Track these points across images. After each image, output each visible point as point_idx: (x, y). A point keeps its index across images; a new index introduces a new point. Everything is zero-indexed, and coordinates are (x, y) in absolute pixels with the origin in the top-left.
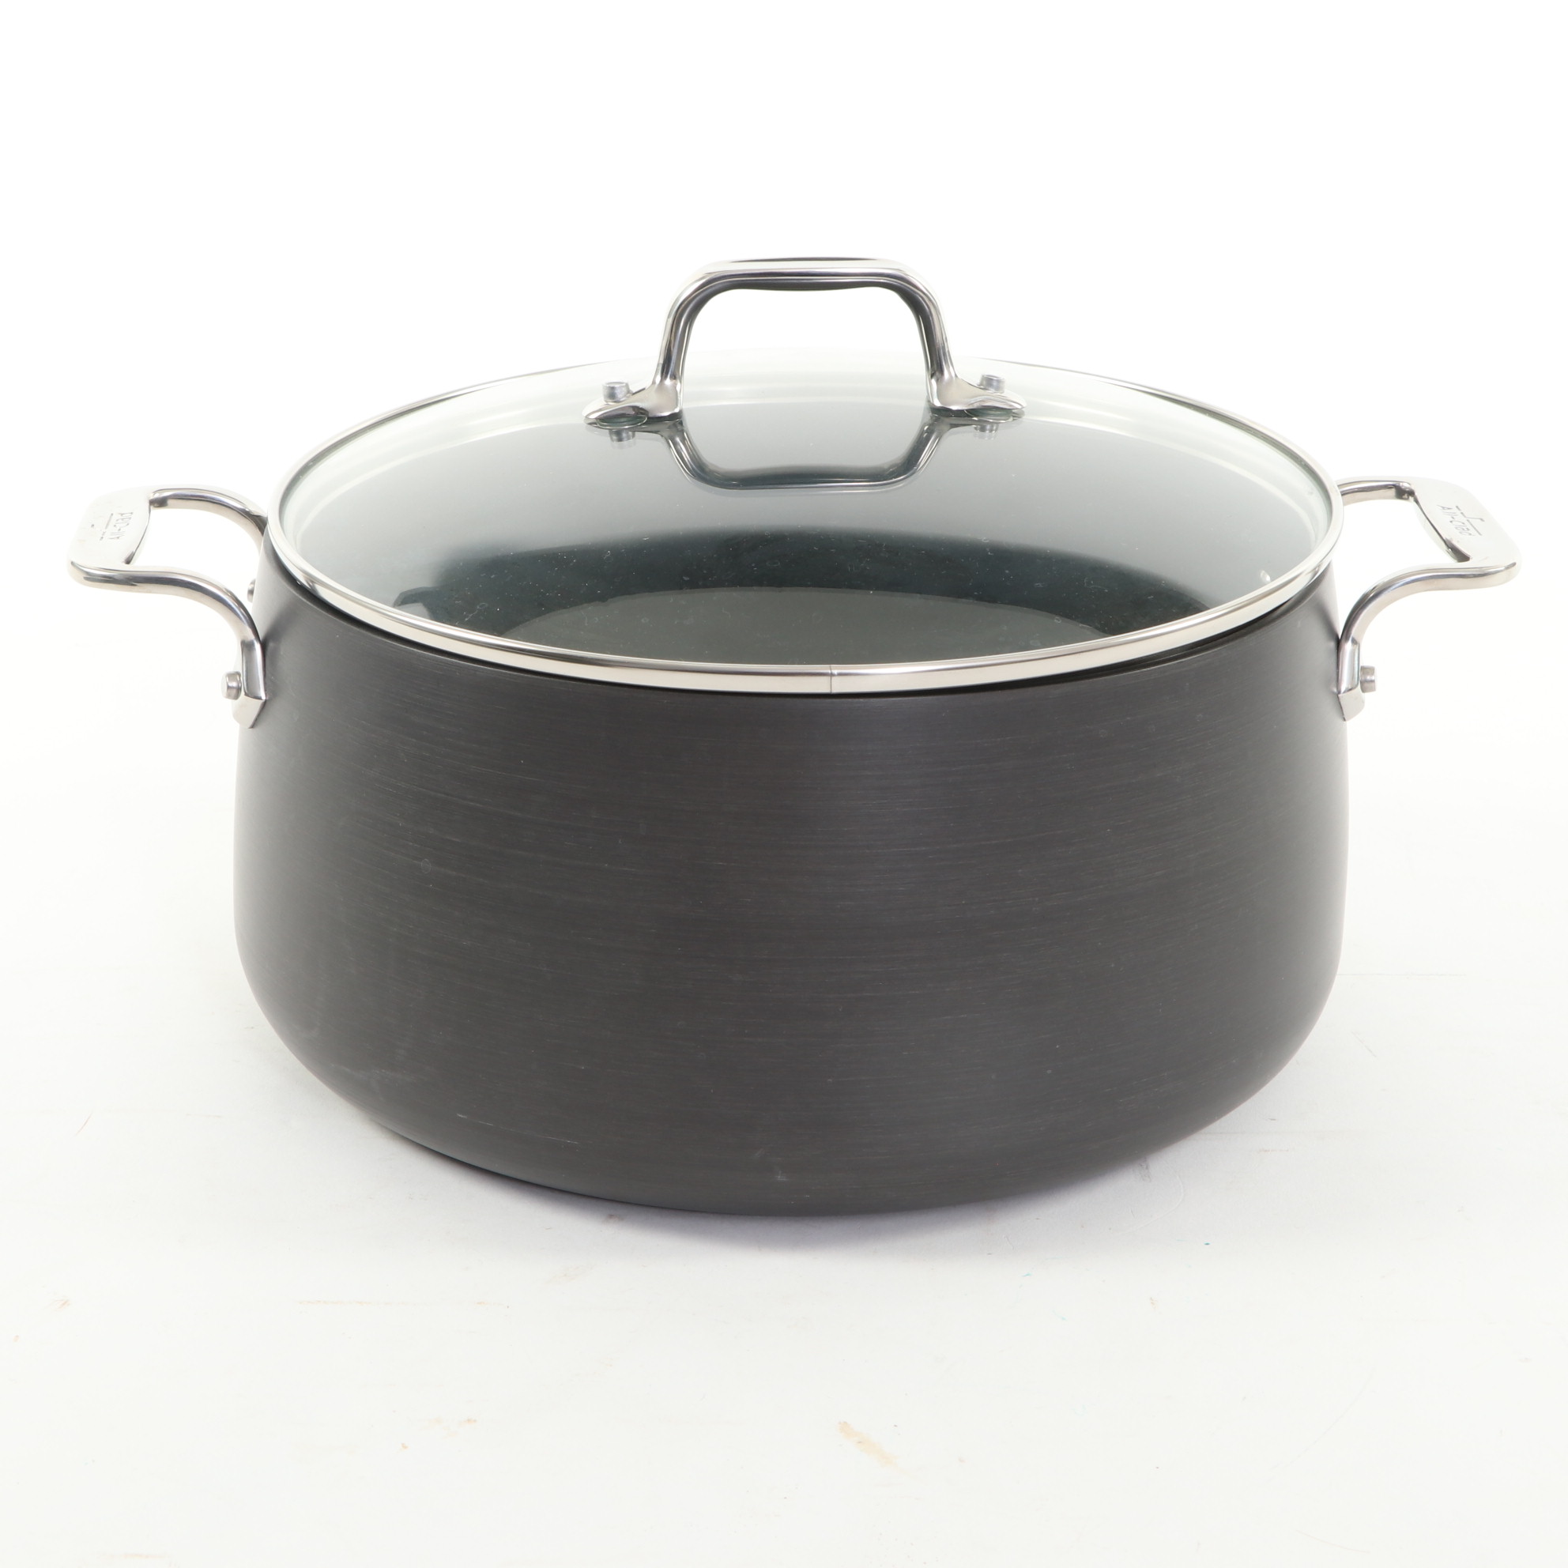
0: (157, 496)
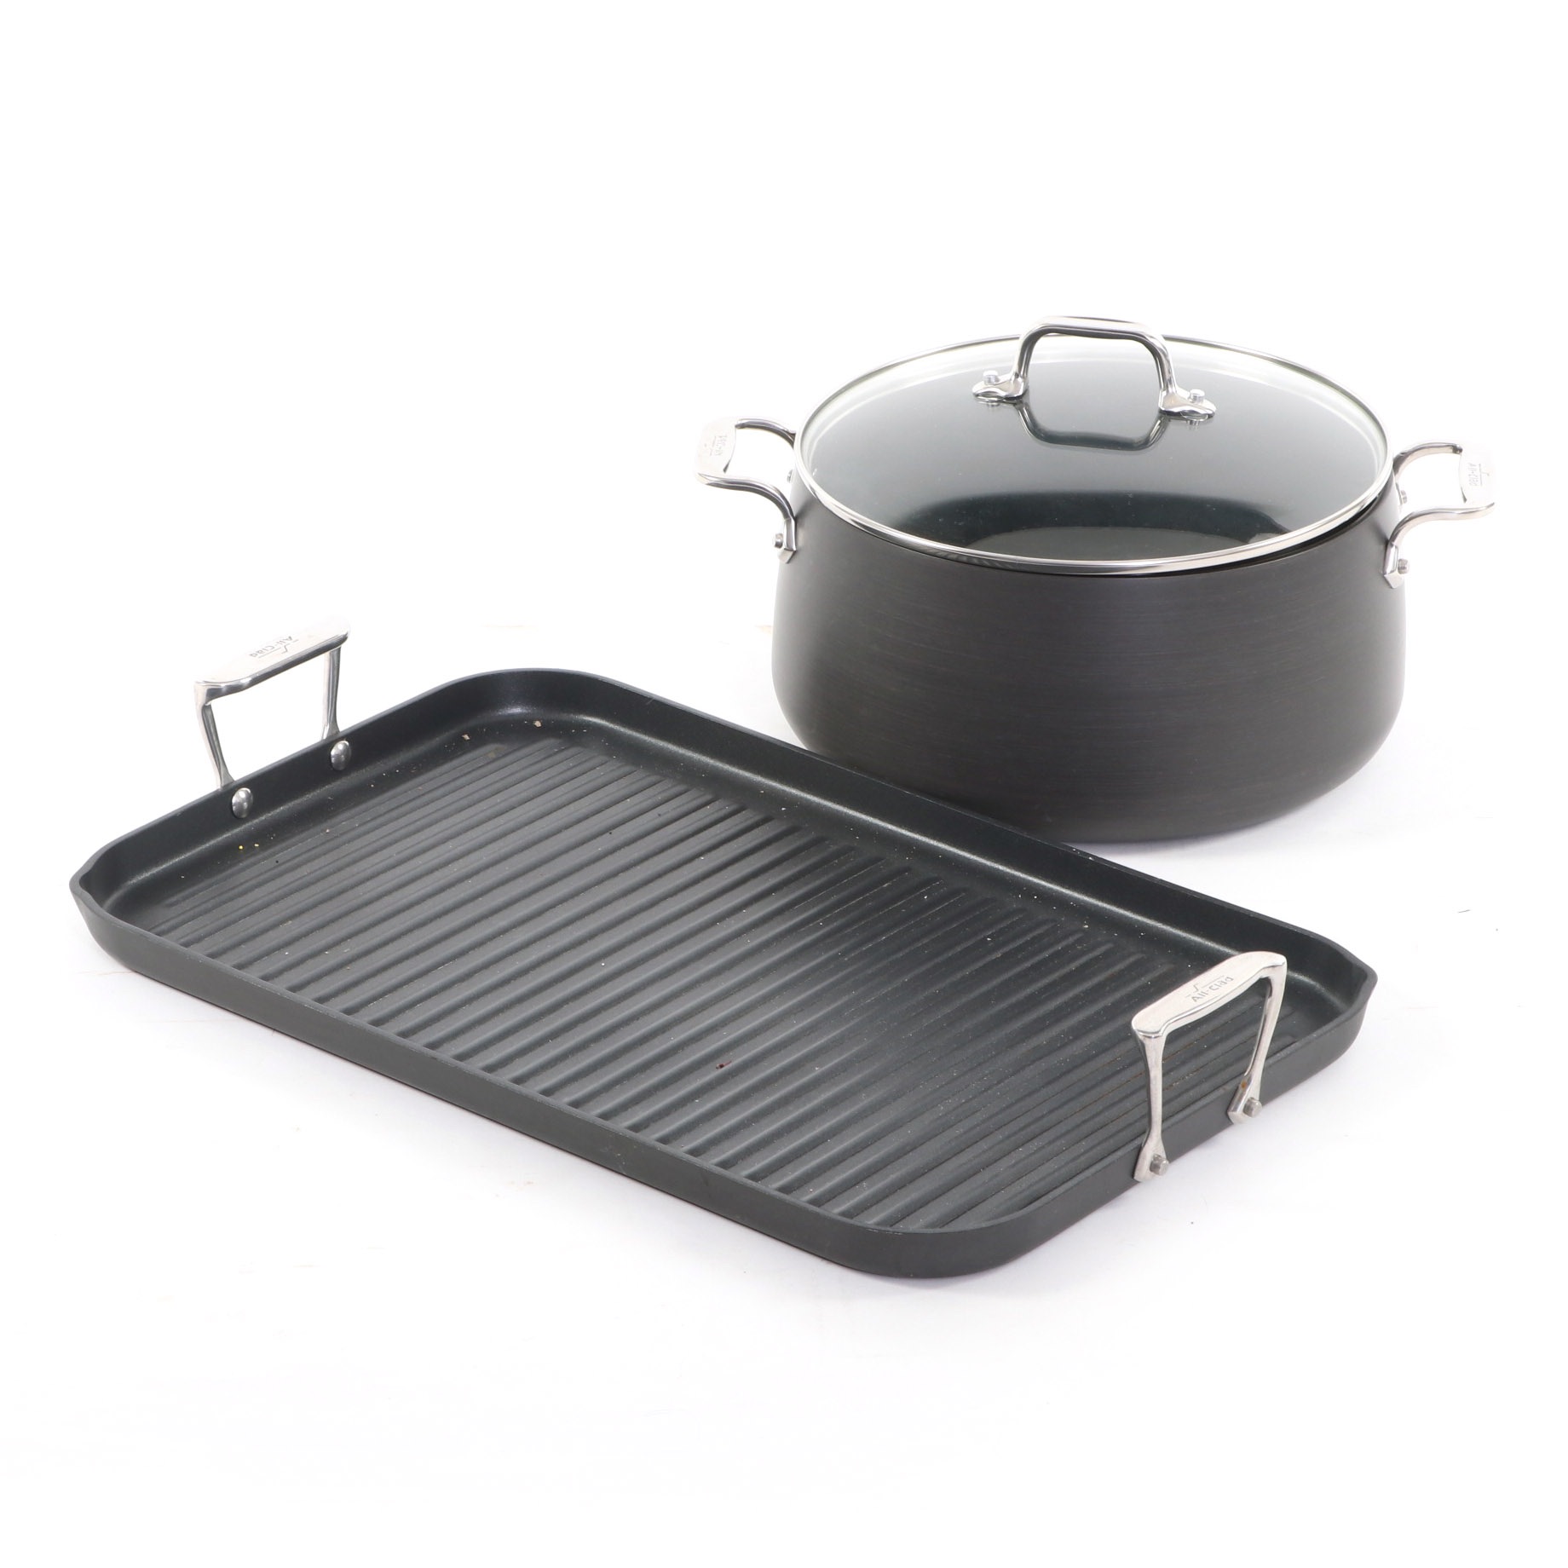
0: (739, 422)
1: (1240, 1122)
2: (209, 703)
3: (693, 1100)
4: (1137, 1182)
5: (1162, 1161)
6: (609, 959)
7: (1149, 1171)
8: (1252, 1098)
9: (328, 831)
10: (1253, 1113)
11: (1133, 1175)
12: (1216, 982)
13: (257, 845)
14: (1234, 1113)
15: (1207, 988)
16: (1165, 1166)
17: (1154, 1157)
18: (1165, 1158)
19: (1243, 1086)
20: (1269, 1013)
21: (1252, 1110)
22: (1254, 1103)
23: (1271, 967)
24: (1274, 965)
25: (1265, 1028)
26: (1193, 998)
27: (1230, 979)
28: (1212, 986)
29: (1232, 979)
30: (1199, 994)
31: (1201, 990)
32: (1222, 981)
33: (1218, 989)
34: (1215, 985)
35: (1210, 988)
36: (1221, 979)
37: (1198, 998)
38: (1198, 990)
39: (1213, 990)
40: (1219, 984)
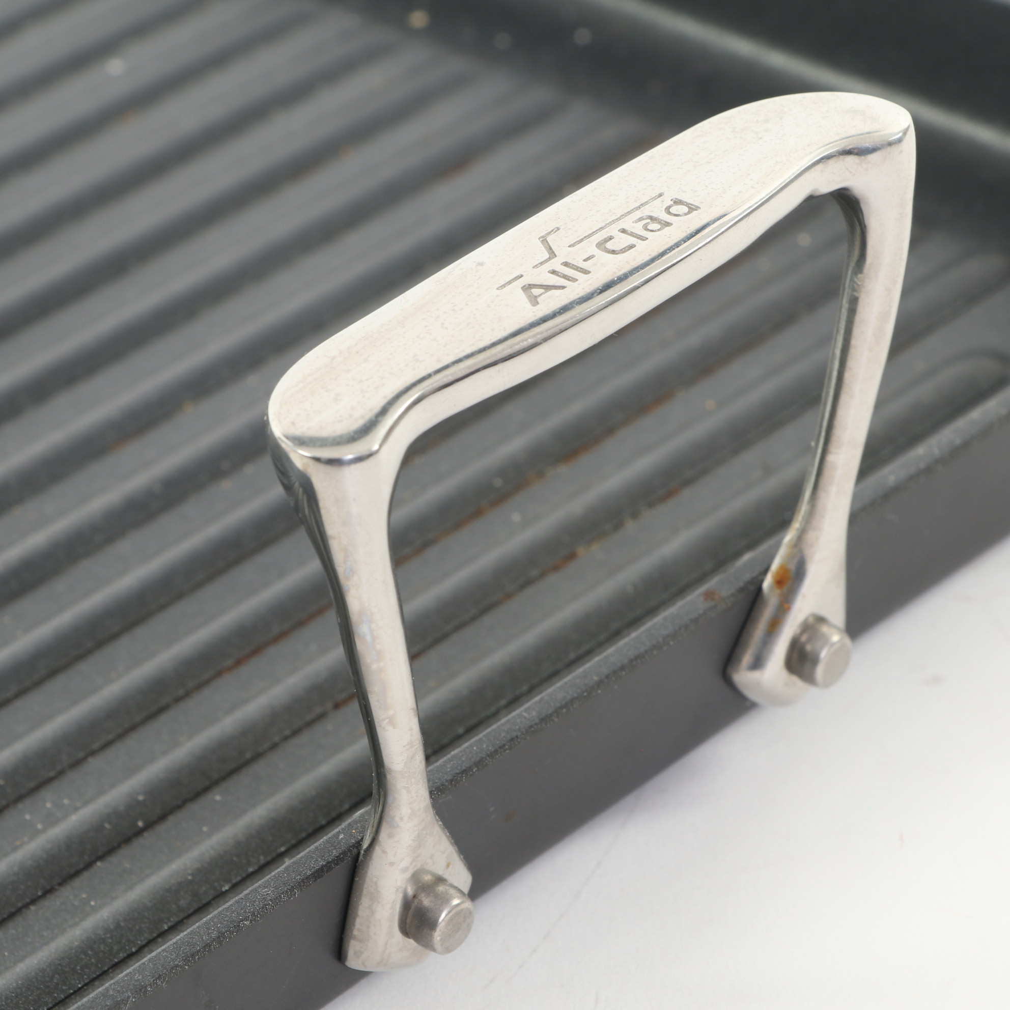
1: (780, 701)
5: (444, 900)
8: (821, 620)
10: (820, 671)
11: (340, 952)
12: (627, 224)
14: (755, 675)
15: (590, 248)
16: (456, 902)
17: (415, 877)
18: (461, 877)
19: (779, 582)
20: (858, 319)
21: (815, 661)
22: (825, 629)
23: (848, 152)
24: (867, 144)
25: (847, 376)
26: (527, 288)
27: (686, 209)
28: (611, 238)
29: (692, 208)
30: (554, 272)
31: (564, 252)
32: (651, 218)
33: (632, 247)
34: (623, 231)
35: (601, 245)
36: (646, 211)
37: (548, 288)
38: (552, 254)
39: (613, 252)
40: (638, 229)
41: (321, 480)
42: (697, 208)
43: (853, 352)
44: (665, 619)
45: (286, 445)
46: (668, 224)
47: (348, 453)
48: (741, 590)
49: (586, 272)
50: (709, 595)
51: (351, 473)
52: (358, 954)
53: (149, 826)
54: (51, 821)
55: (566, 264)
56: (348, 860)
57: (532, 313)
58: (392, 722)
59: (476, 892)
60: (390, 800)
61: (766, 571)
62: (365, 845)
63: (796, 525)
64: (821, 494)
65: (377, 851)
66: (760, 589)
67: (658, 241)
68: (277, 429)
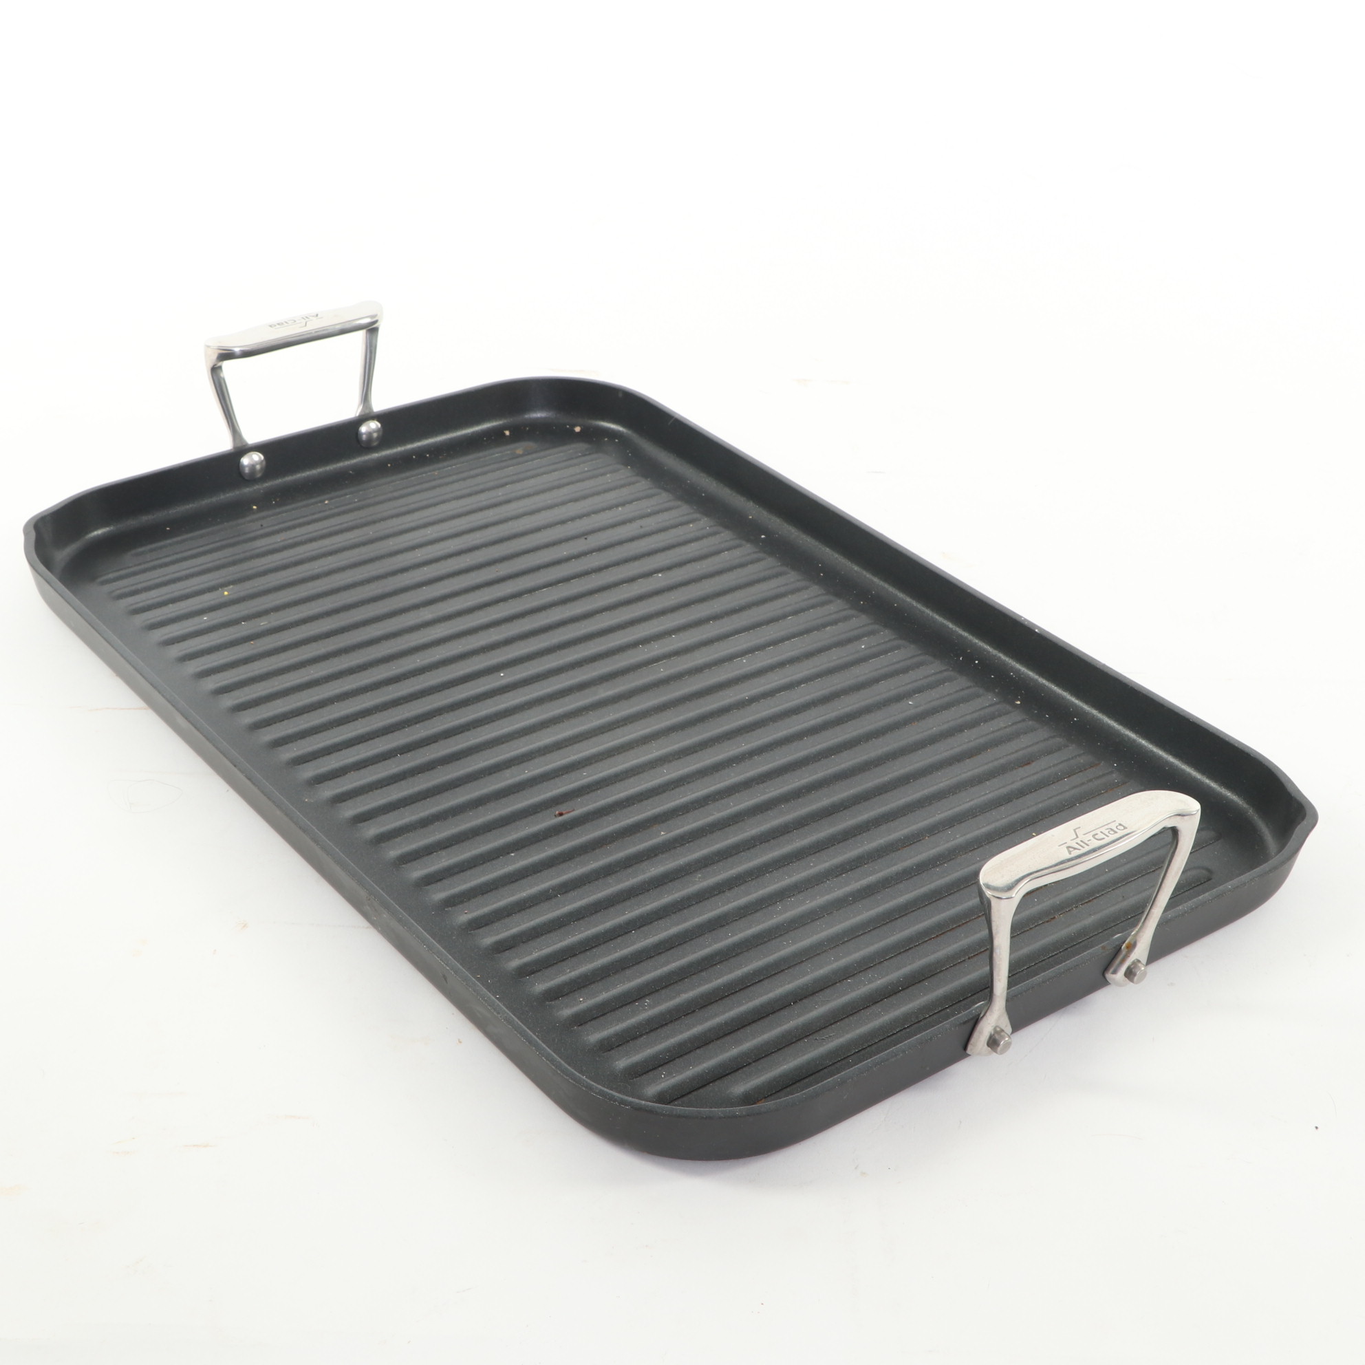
1: (1120, 985)
2: (219, 364)
3: (508, 853)
4: (970, 1055)
5: (1003, 1038)
6: (509, 670)
7: (986, 1045)
8: (1139, 961)
9: (326, 502)
10: (1135, 977)
11: (965, 1048)
12: (1103, 830)
13: (255, 507)
14: (1114, 976)
15: (1090, 836)
16: (1007, 1039)
17: (995, 1029)
18: (1009, 1029)
19: (1128, 947)
20: (1170, 868)
21: (1135, 975)
22: (1140, 965)
23: (1179, 815)
24: (1184, 814)
25: (1163, 885)
26: (1068, 847)
27: (1123, 828)
28: (1097, 834)
29: (1125, 828)
30: (1077, 843)
31: (1081, 837)
32: (1111, 829)
33: (1103, 839)
34: (1101, 832)
35: (1094, 836)
36: (1109, 826)
37: (1075, 849)
38: (1077, 837)
39: (1097, 839)
40: (1106, 832)
41: (994, 902)
42: (1126, 828)
43: (1166, 878)
44: (1088, 954)
45: (984, 888)
46: (1116, 832)
47: (1004, 895)
48: (1114, 948)
49: (1088, 845)
50: (1103, 948)
51: (1003, 902)
52: (971, 1050)
53: (903, 989)
54: (870, 981)
55: (1081, 841)
56: (974, 1020)
57: (1068, 856)
58: (999, 980)
59: (1013, 1032)
60: (993, 1004)
61: (1124, 942)
62: (981, 1016)
63: (1139, 927)
64: (1147, 921)
65: (985, 1018)
66: (1121, 948)
67: (1113, 837)
68: (981, 882)
